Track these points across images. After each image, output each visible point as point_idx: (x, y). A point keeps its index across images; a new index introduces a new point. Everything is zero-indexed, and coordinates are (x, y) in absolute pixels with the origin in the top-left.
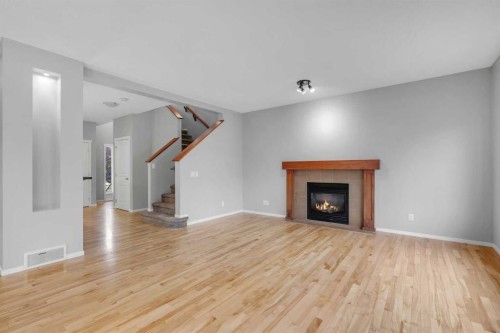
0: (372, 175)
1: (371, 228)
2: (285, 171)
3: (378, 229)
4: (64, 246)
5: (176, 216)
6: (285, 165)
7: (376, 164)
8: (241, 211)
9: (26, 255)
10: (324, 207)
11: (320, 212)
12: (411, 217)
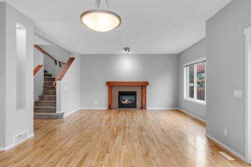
0: (146, 87)
1: (146, 108)
2: (107, 87)
3: (147, 108)
4: (28, 131)
5: (57, 112)
6: (108, 84)
7: (147, 83)
8: (80, 108)
9: (14, 137)
10: (126, 102)
11: (124, 104)
12: (158, 102)
